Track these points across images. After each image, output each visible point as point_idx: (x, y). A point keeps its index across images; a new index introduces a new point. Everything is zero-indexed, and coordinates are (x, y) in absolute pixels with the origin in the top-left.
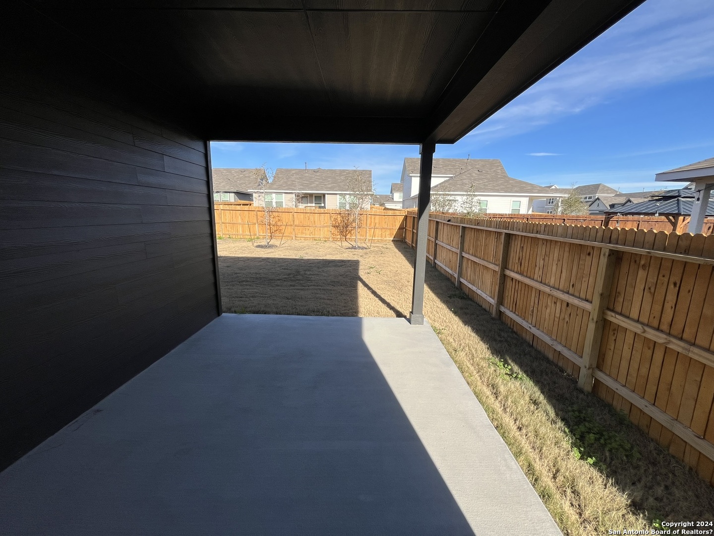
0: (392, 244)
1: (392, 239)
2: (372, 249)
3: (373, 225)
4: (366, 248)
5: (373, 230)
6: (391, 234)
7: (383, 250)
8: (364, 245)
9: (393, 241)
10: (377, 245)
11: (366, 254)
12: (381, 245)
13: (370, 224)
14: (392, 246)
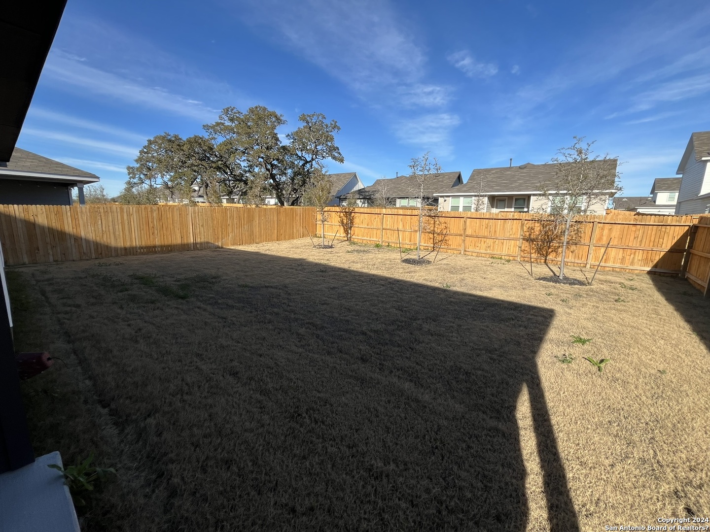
0: (647, 279)
1: (648, 269)
2: (595, 286)
3: (604, 241)
4: (581, 283)
5: (603, 250)
6: (645, 261)
7: (622, 291)
8: (579, 276)
9: (649, 273)
10: (609, 278)
11: (578, 296)
12: (618, 280)
13: (600, 239)
14: (647, 285)
